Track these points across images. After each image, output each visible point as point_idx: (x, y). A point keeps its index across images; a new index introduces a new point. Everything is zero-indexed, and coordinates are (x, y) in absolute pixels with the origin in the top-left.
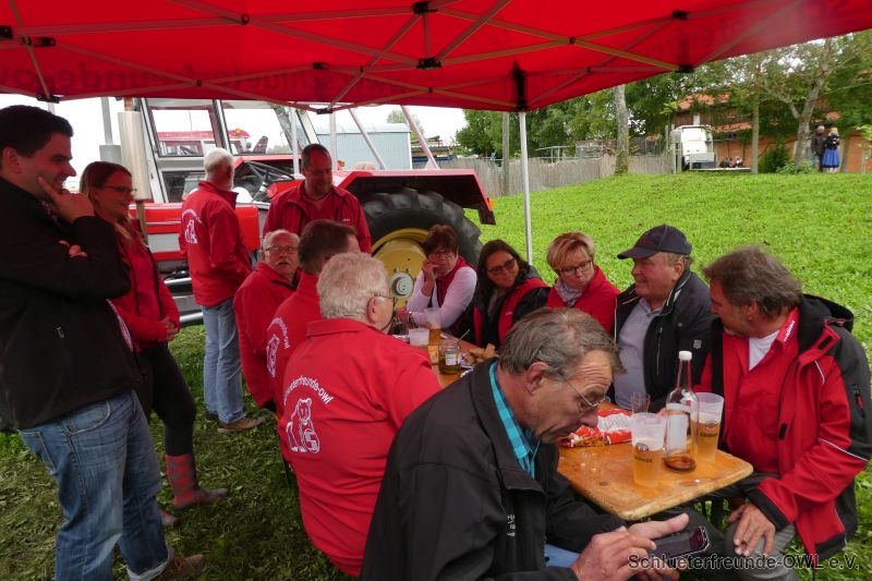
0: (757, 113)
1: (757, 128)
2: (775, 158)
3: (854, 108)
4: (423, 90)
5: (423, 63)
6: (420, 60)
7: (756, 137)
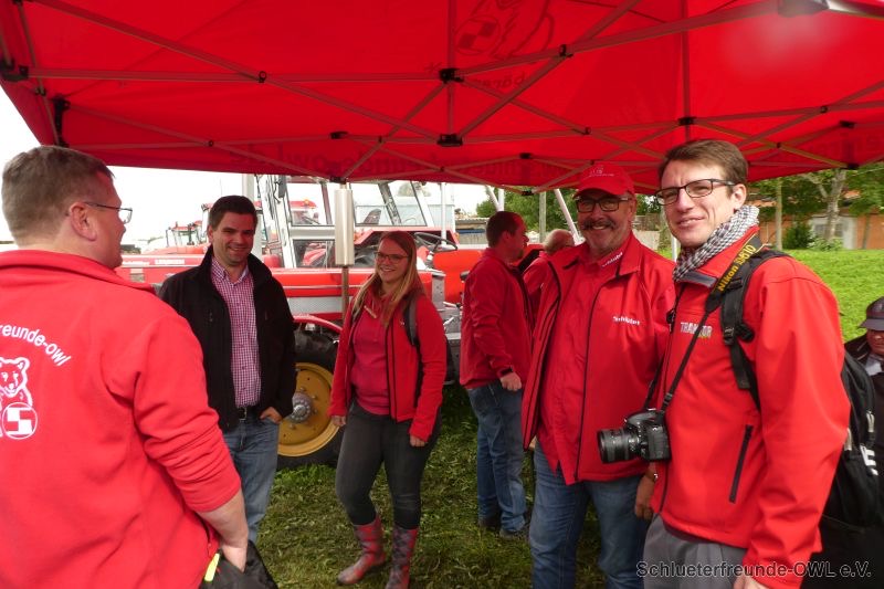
0: (779, 192)
1: (779, 206)
2: (797, 235)
3: (874, 188)
4: (435, 168)
5: (444, 138)
6: (441, 136)
7: (779, 214)
